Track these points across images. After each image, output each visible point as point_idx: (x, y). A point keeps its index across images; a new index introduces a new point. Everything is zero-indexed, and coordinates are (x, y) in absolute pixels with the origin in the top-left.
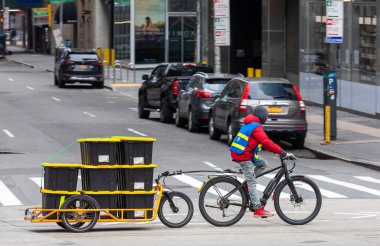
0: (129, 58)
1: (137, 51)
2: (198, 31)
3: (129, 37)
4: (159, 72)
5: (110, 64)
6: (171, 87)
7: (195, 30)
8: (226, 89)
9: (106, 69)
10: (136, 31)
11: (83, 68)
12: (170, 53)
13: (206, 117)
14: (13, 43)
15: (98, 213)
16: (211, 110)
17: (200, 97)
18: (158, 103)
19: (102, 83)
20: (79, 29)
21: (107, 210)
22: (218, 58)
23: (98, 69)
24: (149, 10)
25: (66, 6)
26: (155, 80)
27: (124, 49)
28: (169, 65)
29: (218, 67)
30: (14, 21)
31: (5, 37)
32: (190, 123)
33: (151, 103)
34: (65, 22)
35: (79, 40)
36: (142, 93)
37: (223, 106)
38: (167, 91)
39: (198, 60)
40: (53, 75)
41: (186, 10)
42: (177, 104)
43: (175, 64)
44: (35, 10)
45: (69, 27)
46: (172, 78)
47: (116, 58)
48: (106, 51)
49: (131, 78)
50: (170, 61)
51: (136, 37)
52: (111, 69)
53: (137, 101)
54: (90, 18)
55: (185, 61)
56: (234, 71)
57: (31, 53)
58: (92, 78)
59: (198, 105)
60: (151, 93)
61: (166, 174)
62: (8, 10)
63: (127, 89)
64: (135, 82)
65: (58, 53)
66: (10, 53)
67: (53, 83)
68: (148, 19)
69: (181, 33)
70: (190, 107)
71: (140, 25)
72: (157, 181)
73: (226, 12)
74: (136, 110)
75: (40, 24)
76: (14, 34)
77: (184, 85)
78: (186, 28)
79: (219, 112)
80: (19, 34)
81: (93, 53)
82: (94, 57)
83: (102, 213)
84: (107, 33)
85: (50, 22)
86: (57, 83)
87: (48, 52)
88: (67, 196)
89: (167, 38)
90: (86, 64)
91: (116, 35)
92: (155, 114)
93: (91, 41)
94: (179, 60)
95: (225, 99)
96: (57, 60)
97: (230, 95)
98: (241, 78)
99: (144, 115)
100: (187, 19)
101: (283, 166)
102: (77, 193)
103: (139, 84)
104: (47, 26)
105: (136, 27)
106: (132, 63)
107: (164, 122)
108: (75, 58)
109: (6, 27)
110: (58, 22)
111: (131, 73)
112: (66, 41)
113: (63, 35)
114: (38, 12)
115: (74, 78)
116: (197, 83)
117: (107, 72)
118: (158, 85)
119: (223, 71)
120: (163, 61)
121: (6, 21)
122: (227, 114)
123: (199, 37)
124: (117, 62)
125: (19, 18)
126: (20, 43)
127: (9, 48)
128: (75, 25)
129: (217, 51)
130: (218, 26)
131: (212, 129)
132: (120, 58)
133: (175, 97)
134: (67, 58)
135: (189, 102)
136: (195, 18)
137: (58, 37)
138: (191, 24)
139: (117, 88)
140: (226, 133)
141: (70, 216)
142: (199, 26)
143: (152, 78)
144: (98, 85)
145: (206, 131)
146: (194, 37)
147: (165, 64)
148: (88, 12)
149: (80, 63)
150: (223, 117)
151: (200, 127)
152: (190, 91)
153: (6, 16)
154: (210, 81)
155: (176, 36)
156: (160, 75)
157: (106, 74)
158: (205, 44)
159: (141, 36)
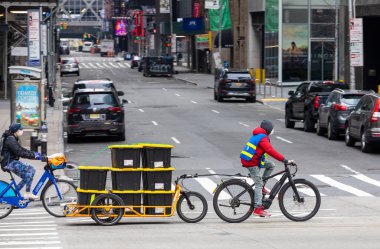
0: (277, 76)
1: (283, 71)
2: (336, 53)
3: (277, 60)
4: (302, 88)
5: (261, 81)
6: (313, 102)
7: (333, 53)
8: (360, 103)
9: (257, 86)
10: (283, 54)
11: (238, 85)
12: (312, 72)
13: (343, 127)
14: (179, 64)
15: (123, 209)
16: (347, 121)
17: (338, 110)
18: (302, 115)
19: (255, 97)
20: (235, 52)
21: (132, 207)
22: (353, 77)
23: (250, 86)
24: (295, 36)
25: (224, 32)
26: (299, 95)
27: (273, 69)
28: (312, 83)
29: (353, 84)
30: (180, 45)
31: (173, 59)
32: (329, 132)
33: (296, 115)
34: (223, 46)
35: (235, 61)
36: (288, 106)
37: (357, 118)
38: (309, 105)
39: (336, 79)
40: (213, 91)
41: (326, 35)
42: (318, 116)
43: (317, 82)
44: (198, 36)
45: (227, 51)
46: (313, 94)
47: (266, 77)
48: (258, 71)
49: (279, 94)
50: (312, 79)
51: (283, 59)
52: (262, 86)
53: (284, 113)
54: (244, 43)
55: (325, 79)
56: (366, 88)
57: (194, 72)
58: (246, 94)
59: (336, 117)
60: (296, 107)
61: (184, 177)
62: (175, 36)
63: (276, 103)
64: (282, 97)
65: (218, 72)
66: (177, 73)
67: (213, 97)
68: (293, 43)
69: (321, 56)
70: (329, 118)
71: (286, 49)
72: (176, 182)
73: (360, 38)
74: (283, 120)
75: (202, 48)
76: (180, 57)
77: (324, 100)
78: (326, 51)
79: (354, 123)
80: (185, 56)
81: (247, 73)
82: (248, 76)
83: (127, 210)
84: (258, 55)
85: (211, 46)
86: (216, 98)
87: (209, 72)
88: (96, 194)
89: (309, 60)
90: (241, 81)
91: (267, 57)
92: (300, 124)
93: (245, 63)
94: (319, 79)
95: (359, 111)
96: (216, 79)
97: (363, 108)
98: (372, 94)
99: (290, 125)
100: (326, 44)
101: (287, 170)
102: (106, 192)
103: (286, 99)
104: (208, 50)
105: (283, 51)
106: (280, 81)
107: (306, 131)
108: (231, 76)
109: (174, 50)
110: (217, 46)
111: (279, 89)
112: (224, 62)
113: (222, 57)
114: (201, 38)
115: (231, 94)
116: (335, 98)
117: (259, 88)
118: (302, 100)
119: (357, 88)
120: (306, 79)
121: (174, 46)
122: (360, 124)
123: (336, 58)
124: (267, 80)
125: (184, 42)
126: (185, 64)
127: (176, 68)
128: (232, 48)
129: (352, 71)
130: (353, 50)
131: (348, 137)
132: (270, 77)
133: (316, 110)
134: (225, 76)
135: (328, 114)
136: (333, 43)
137: (217, 59)
138: (330, 48)
139: (267, 102)
140: (360, 140)
141: (99, 212)
142: (336, 50)
143: (297, 94)
144: (251, 99)
145: (342, 139)
146: (332, 59)
147: (308, 82)
148: (243, 38)
149: (236, 81)
150: (357, 127)
151: (338, 135)
152: (329, 104)
153: (174, 41)
154: (347, 96)
155: (317, 58)
156: (304, 91)
157: (257, 90)
158: (342, 65)
159: (287, 58)
